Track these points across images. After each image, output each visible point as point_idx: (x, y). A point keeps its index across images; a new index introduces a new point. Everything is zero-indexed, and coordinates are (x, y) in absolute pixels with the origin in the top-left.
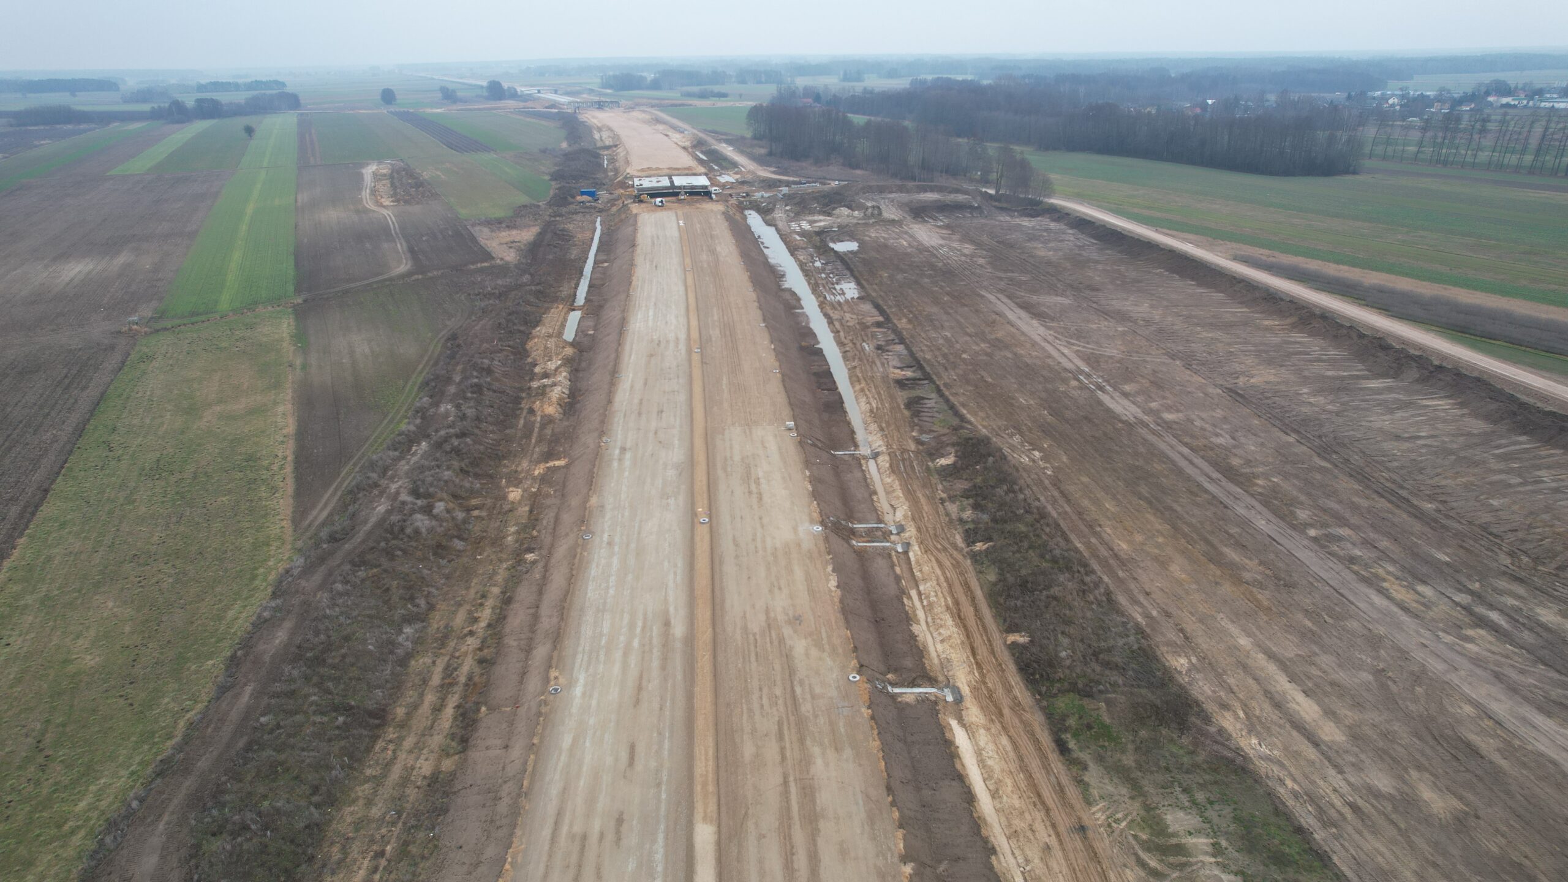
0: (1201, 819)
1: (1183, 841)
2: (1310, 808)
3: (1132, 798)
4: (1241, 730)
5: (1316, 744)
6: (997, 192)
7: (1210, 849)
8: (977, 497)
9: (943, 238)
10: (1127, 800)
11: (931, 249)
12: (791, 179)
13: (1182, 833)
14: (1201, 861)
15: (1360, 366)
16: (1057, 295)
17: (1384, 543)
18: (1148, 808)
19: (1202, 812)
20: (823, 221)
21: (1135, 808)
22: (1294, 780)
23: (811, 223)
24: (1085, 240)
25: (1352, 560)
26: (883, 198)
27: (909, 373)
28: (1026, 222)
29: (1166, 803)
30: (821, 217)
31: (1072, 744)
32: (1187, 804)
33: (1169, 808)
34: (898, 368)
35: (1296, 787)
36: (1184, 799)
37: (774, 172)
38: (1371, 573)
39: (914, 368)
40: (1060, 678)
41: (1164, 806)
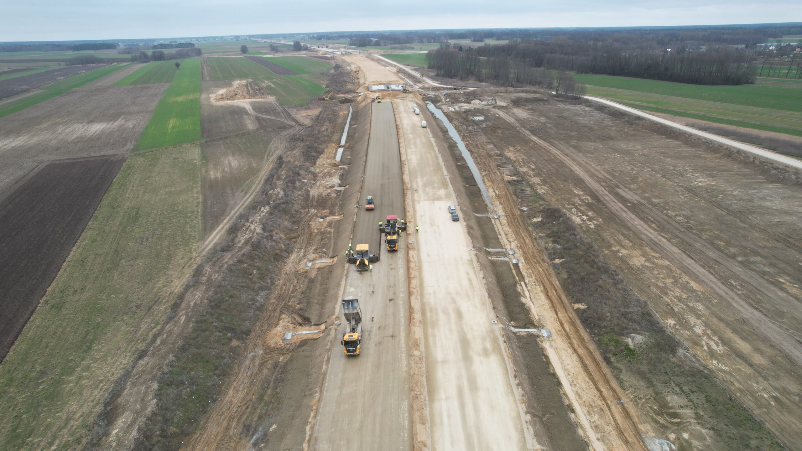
0: (687, 400)
1: (678, 411)
2: (750, 398)
3: (648, 387)
4: (706, 356)
5: (751, 365)
6: (557, 93)
7: (694, 416)
8: (555, 237)
9: (529, 115)
10: (644, 388)
11: (523, 120)
12: (449, 87)
13: (677, 407)
14: (689, 422)
15: (762, 177)
16: (591, 142)
17: (782, 265)
18: (657, 393)
19: (687, 396)
20: (466, 106)
21: (650, 392)
22: (739, 383)
23: (460, 107)
24: (604, 116)
25: (764, 273)
26: (497, 96)
27: (515, 178)
28: (573, 107)
29: (667, 391)
30: (465, 105)
31: (613, 359)
32: (678, 392)
33: (669, 393)
34: (509, 175)
35: (741, 387)
36: (677, 389)
37: (439, 84)
38: (776, 280)
39: (517, 176)
40: (605, 326)
41: (665, 392)
